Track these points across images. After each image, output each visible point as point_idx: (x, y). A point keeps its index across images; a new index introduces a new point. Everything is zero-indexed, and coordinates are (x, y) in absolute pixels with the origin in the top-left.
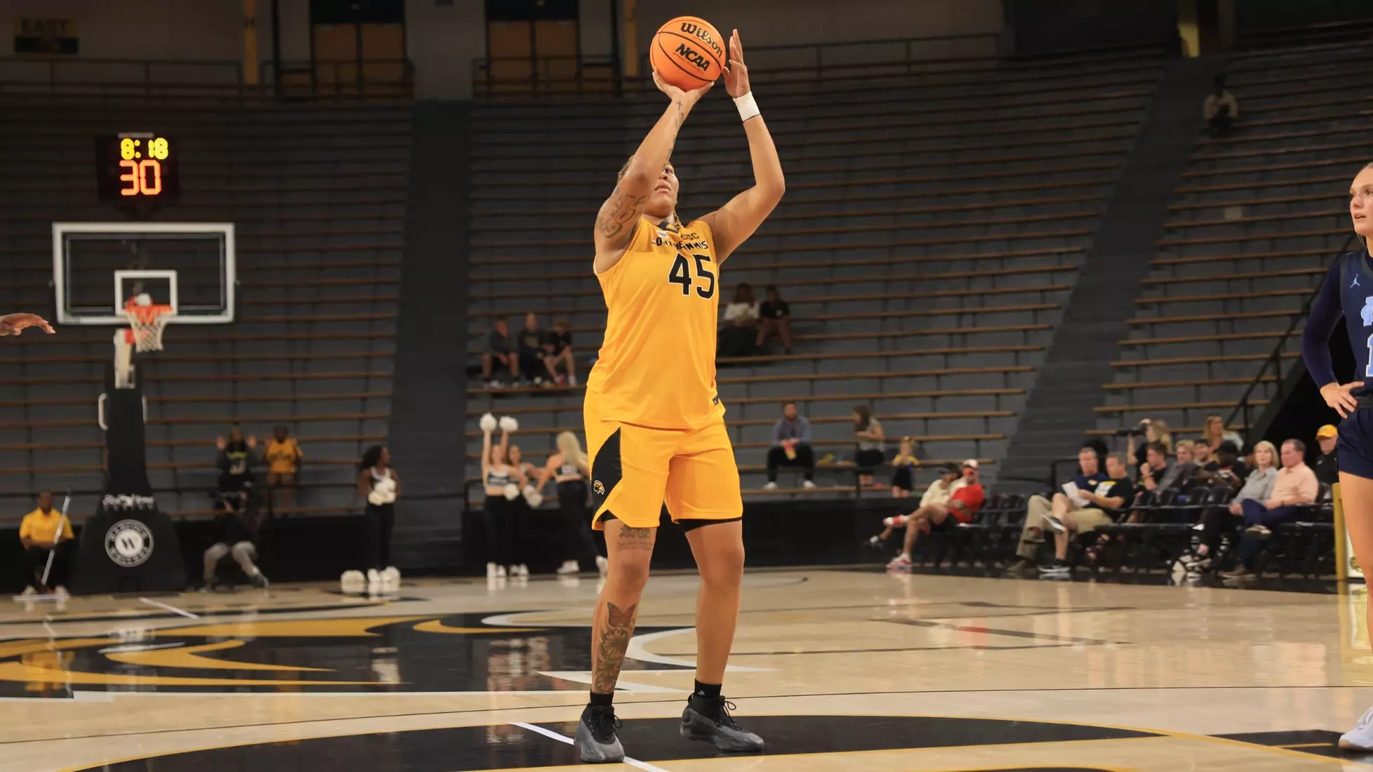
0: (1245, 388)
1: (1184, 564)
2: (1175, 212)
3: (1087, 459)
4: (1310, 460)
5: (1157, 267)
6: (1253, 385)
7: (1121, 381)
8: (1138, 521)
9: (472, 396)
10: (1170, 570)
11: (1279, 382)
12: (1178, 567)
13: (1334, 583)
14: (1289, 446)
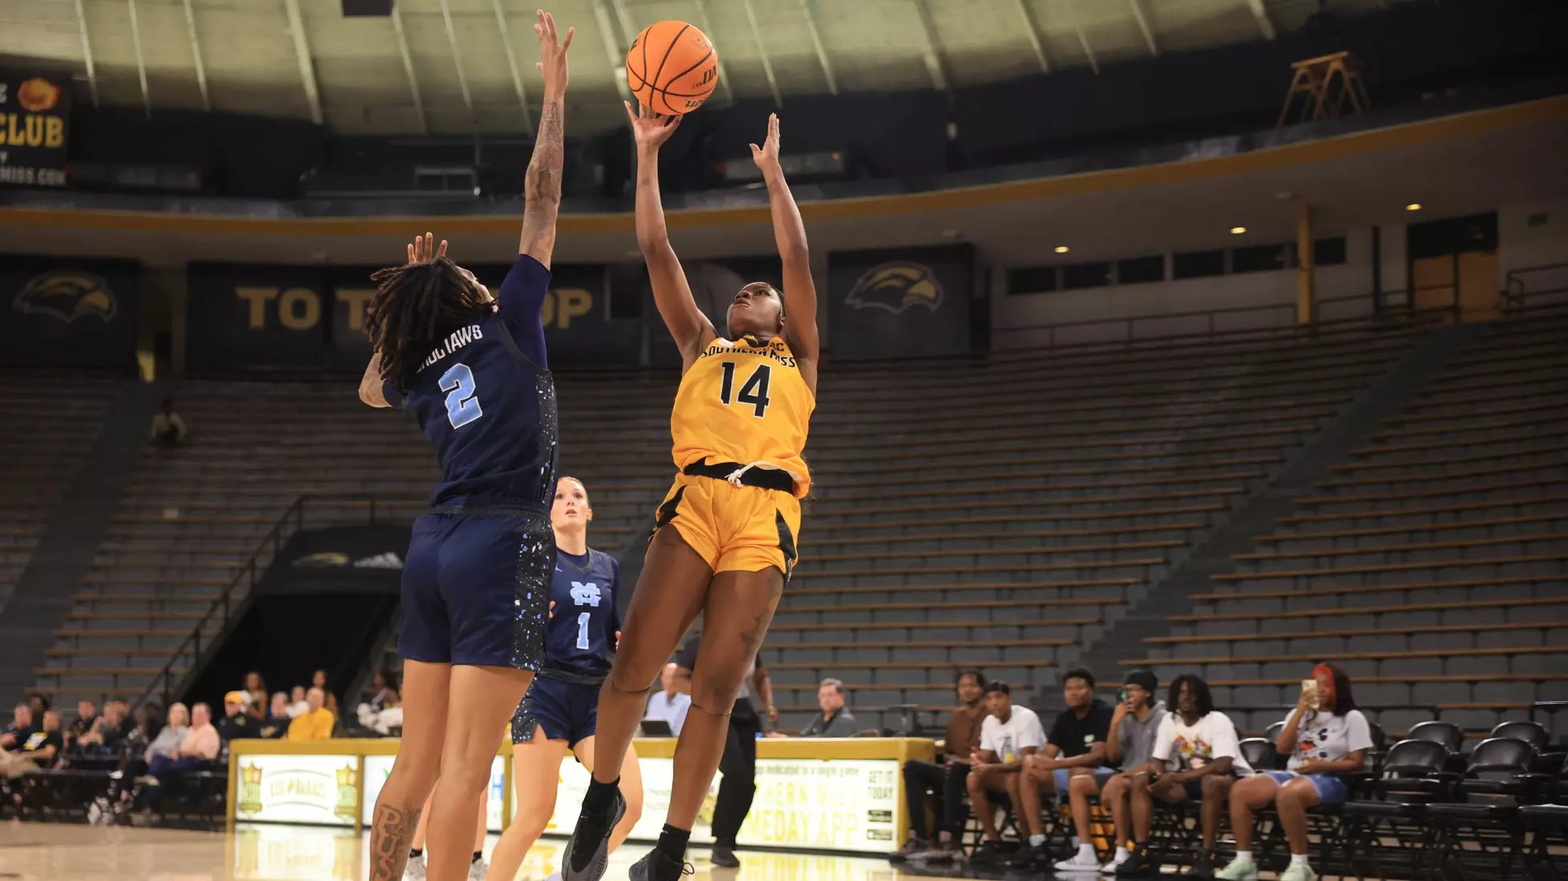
0: (168, 660)
1: (100, 807)
2: (121, 508)
3: (22, 715)
4: (214, 722)
5: (103, 553)
6: (175, 657)
7: (61, 648)
8: (63, 767)
10: (87, 811)
11: (197, 655)
12: (94, 809)
13: (224, 824)
14: (200, 710)
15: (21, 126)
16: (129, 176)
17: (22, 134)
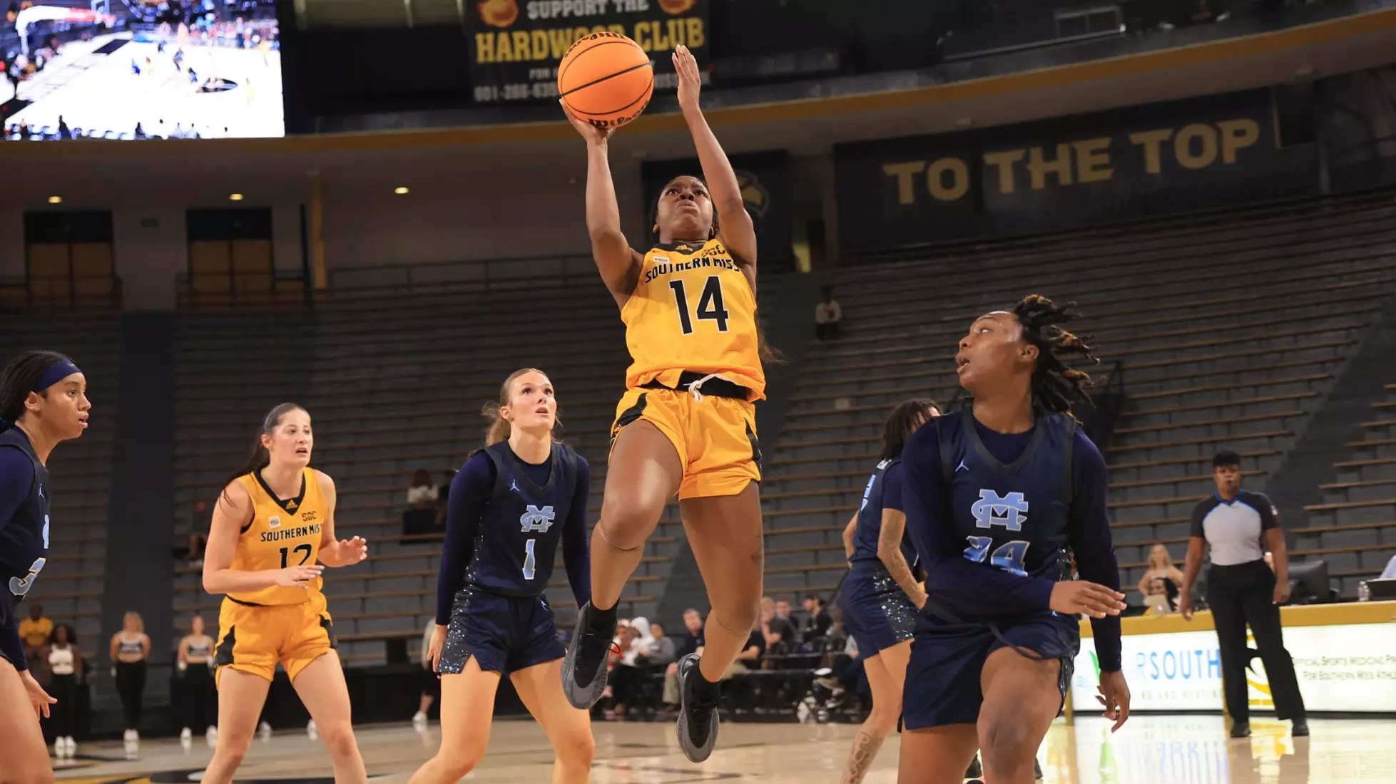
2: (795, 403)
5: (780, 450)
8: (769, 668)
9: (179, 575)
10: (796, 710)
12: (802, 707)
15: (664, 31)
16: (769, 66)
17: (665, 39)
